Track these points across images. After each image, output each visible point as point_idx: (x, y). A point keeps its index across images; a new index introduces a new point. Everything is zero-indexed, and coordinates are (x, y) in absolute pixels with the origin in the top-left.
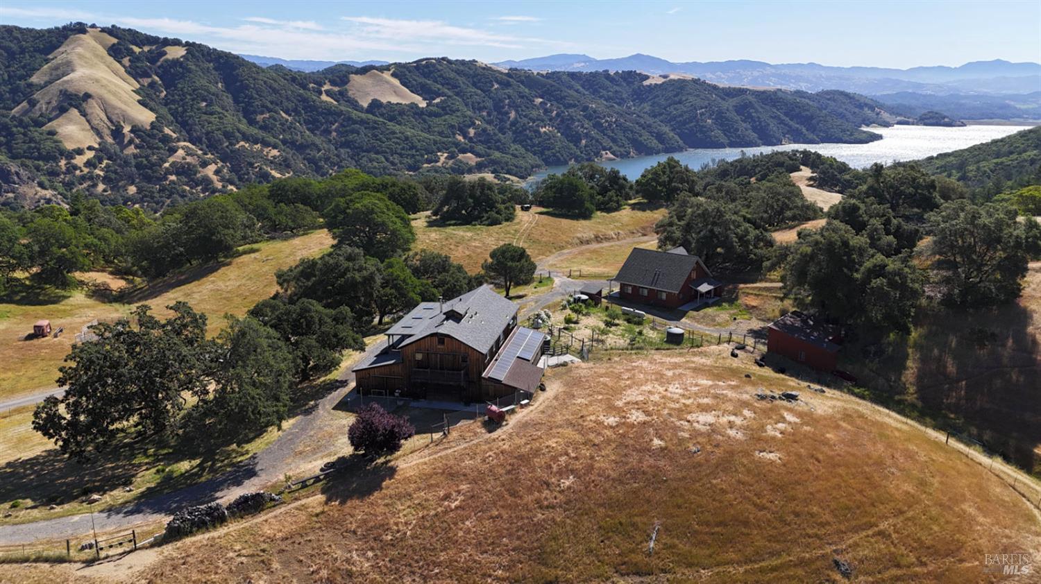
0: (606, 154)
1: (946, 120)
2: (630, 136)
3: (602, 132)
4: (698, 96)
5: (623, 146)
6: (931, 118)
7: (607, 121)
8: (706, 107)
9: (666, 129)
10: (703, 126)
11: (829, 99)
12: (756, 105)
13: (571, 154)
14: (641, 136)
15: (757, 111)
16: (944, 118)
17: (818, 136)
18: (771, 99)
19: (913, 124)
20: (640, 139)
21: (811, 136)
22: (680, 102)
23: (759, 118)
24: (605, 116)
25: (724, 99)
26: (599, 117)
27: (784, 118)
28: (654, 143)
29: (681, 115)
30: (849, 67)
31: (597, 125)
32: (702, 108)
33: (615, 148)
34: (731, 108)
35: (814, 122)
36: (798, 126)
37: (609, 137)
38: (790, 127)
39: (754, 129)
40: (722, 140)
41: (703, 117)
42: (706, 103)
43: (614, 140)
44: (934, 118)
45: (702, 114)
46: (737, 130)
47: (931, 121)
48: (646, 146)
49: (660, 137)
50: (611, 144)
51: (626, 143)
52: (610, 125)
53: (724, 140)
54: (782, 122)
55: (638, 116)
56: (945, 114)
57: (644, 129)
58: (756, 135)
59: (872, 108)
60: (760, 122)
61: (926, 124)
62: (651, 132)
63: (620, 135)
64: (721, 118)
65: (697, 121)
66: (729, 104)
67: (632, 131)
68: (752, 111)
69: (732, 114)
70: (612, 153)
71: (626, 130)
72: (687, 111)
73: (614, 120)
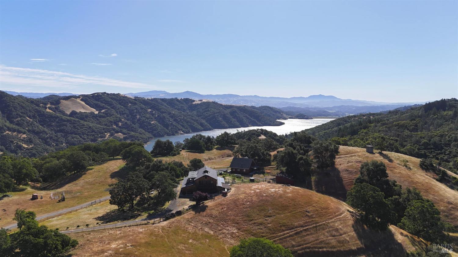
0: (180, 132)
1: (306, 117)
2: (190, 124)
3: (178, 123)
4: (215, 108)
5: (187, 128)
6: (300, 116)
7: (179, 119)
8: (219, 113)
9: (204, 121)
10: (218, 120)
11: (264, 109)
12: (238, 112)
13: (165, 132)
14: (194, 124)
15: (238, 114)
16: (305, 116)
17: (262, 123)
18: (243, 109)
19: (294, 118)
20: (193, 125)
21: (259, 123)
22: (208, 111)
23: (239, 116)
24: (178, 117)
25: (225, 110)
26: (176, 117)
28: (200, 127)
29: (209, 116)
30: (269, 97)
31: (175, 120)
32: (217, 113)
33: (184, 129)
34: (228, 113)
35: (260, 118)
36: (254, 120)
37: (181, 125)
38: (251, 120)
39: (238, 121)
40: (226, 126)
41: (218, 117)
42: (219, 111)
43: (183, 126)
44: (301, 115)
45: (217, 115)
46: (231, 121)
47: (301, 117)
48: (196, 128)
49: (202, 125)
50: (182, 128)
52: (181, 120)
54: (248, 118)
55: (192, 116)
56: (306, 115)
57: (195, 121)
58: (239, 123)
59: (279, 113)
60: (240, 118)
61: (299, 119)
62: (198, 123)
63: (185, 124)
64: (225, 117)
65: (216, 118)
66: (227, 111)
67: (190, 122)
68: (236, 114)
69: (229, 116)
70: (182, 131)
71: (187, 122)
72: (212, 114)
73: (182, 118)
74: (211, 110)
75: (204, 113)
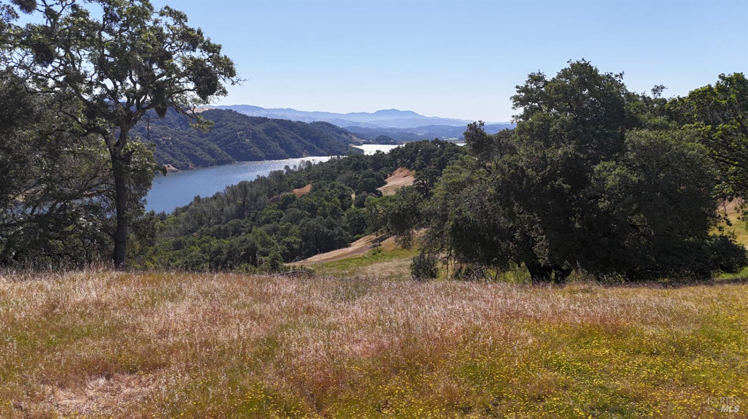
0: (169, 166)
1: (392, 141)
2: (187, 151)
3: (161, 148)
4: (235, 121)
5: (182, 160)
6: (383, 139)
7: (164, 140)
8: (243, 130)
9: (215, 146)
10: (243, 144)
11: (320, 127)
12: (279, 129)
14: (196, 152)
15: (281, 133)
16: (391, 139)
17: (325, 151)
18: (288, 125)
19: (373, 144)
20: (195, 154)
21: (321, 151)
22: (221, 126)
23: (283, 138)
24: (161, 136)
25: (254, 125)
26: (157, 137)
27: (300, 138)
28: (208, 157)
29: (225, 136)
30: (312, 111)
32: (240, 131)
33: (175, 162)
34: (261, 131)
35: (321, 141)
36: (310, 144)
37: (168, 152)
38: (306, 144)
39: (282, 146)
40: (260, 155)
41: (243, 138)
42: (243, 127)
43: (173, 155)
45: (241, 135)
46: (270, 147)
47: (385, 142)
48: (202, 159)
49: (211, 152)
50: (171, 158)
51: (184, 158)
52: (167, 143)
53: (261, 154)
54: (299, 141)
55: (189, 136)
56: (391, 137)
57: (197, 146)
58: (284, 151)
59: (347, 133)
60: (285, 141)
61: (380, 144)
62: (203, 149)
63: (178, 152)
64: (255, 137)
65: (238, 141)
66: (259, 128)
67: (188, 148)
68: (277, 133)
69: (263, 135)
70: (173, 166)
71: (182, 147)
72: (229, 133)
73: (170, 139)
74: (227, 124)
75: (212, 131)
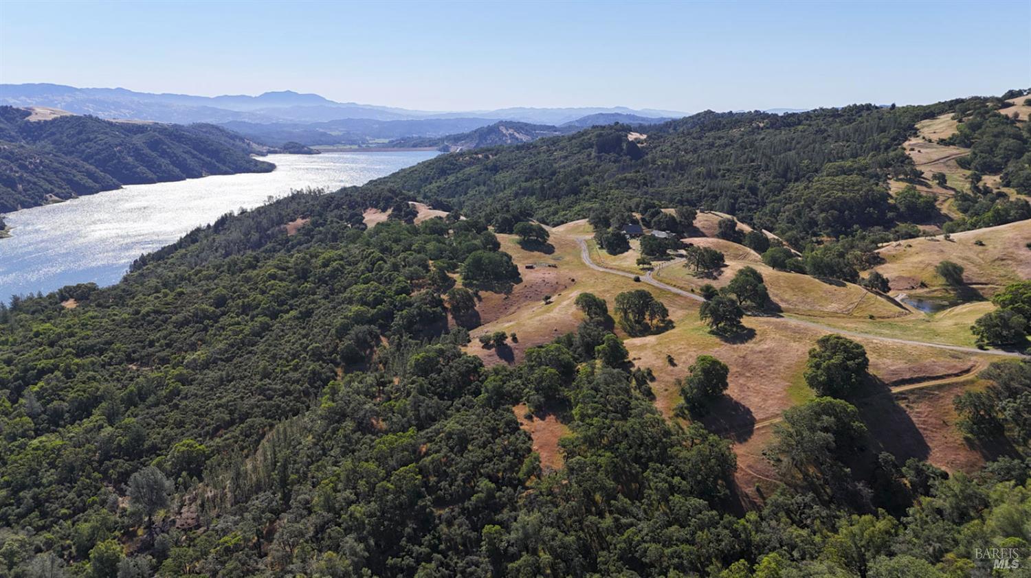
0: (51, 196)
2: (64, 176)
3: (33, 176)
4: (106, 133)
5: (62, 187)
7: (31, 163)
8: (121, 145)
9: (92, 168)
10: (126, 162)
12: (166, 141)
13: (16, 200)
14: (73, 176)
15: (169, 147)
17: (229, 167)
20: (74, 180)
21: (224, 168)
22: (89, 140)
23: (173, 153)
24: (26, 158)
26: (21, 159)
27: (196, 153)
28: (90, 183)
29: (98, 153)
31: (22, 167)
32: (117, 146)
33: (57, 190)
34: (143, 144)
35: (222, 154)
36: (209, 159)
37: (43, 179)
38: (203, 160)
39: (173, 163)
41: (123, 154)
42: (118, 140)
43: (50, 182)
45: (120, 152)
46: (160, 165)
48: (84, 185)
49: (90, 175)
51: (63, 184)
52: (37, 167)
53: (151, 175)
55: (55, 155)
58: (177, 169)
63: (53, 177)
66: (138, 140)
67: (64, 172)
68: (164, 147)
69: (147, 151)
70: (56, 195)
71: (56, 171)
72: (104, 150)
73: (38, 161)
74: (96, 138)
75: (78, 147)
